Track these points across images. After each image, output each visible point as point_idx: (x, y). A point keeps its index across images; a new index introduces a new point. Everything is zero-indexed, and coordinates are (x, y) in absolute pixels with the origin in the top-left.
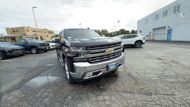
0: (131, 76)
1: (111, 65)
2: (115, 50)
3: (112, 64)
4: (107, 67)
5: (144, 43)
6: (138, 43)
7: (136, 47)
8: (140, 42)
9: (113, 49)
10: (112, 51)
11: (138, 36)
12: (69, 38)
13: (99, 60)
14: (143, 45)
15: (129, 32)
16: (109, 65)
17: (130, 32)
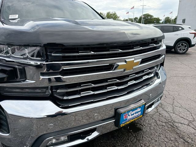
0: (177, 133)
1: (129, 111)
2: (143, 61)
3: (132, 106)
4: (117, 116)
5: (194, 45)
6: (182, 45)
7: (176, 53)
8: (186, 42)
9: (140, 60)
10: (137, 64)
11: (183, 29)
12: (11, 17)
13: (92, 93)
14: (190, 50)
15: (160, 20)
16: (122, 111)
17: (161, 22)
